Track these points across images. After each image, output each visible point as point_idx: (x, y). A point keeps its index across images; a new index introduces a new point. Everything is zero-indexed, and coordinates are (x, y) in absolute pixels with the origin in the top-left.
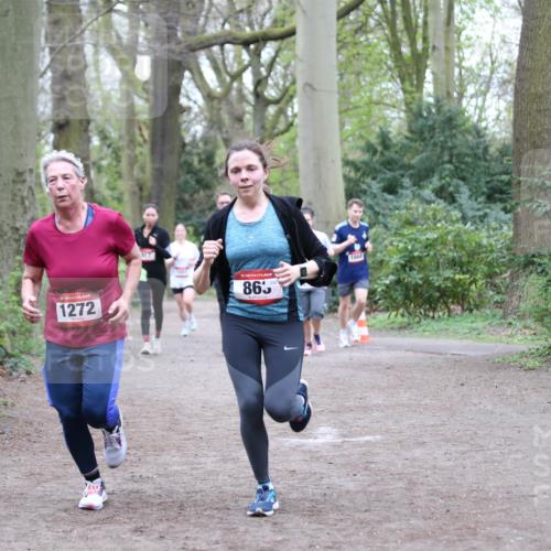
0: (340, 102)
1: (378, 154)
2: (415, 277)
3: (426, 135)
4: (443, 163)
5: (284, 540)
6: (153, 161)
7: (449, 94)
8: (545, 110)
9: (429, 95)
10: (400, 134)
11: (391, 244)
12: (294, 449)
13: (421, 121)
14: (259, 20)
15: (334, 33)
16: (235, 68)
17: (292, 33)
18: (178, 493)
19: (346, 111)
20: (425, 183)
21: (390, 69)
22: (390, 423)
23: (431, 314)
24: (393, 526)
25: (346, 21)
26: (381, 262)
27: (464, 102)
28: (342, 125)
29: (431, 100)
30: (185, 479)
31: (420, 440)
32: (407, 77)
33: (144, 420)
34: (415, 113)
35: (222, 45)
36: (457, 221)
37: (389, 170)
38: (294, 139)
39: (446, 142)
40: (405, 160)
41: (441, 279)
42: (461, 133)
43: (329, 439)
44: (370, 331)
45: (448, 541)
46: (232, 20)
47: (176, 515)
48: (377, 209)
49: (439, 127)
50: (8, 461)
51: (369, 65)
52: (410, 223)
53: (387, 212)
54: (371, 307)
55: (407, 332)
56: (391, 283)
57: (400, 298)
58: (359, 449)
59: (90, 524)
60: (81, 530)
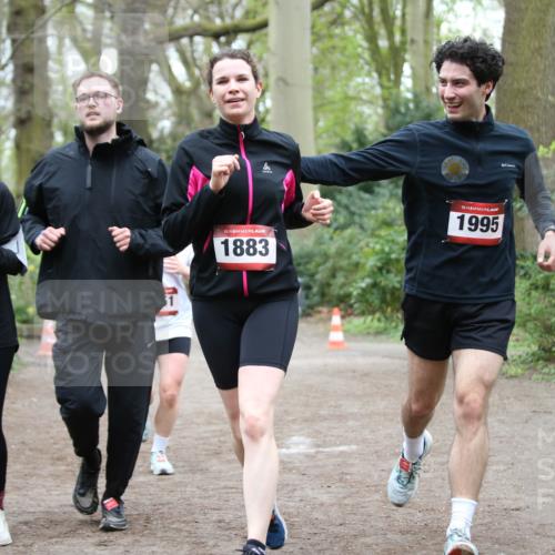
0: (315, 98)
2: (393, 280)
7: (427, 89)
8: (528, 107)
9: (408, 90)
11: (367, 245)
13: (398, 118)
14: (230, 10)
15: (308, 25)
16: (204, 61)
17: (264, 25)
18: (144, 505)
19: (322, 105)
21: (367, 62)
22: (366, 433)
24: (368, 540)
25: (320, 12)
26: (357, 265)
28: (316, 121)
29: (409, 96)
30: (152, 490)
32: (384, 72)
34: (393, 109)
35: (191, 37)
43: (302, 449)
44: (345, 337)
46: (201, 11)
47: (141, 528)
48: (353, 209)
51: (344, 59)
52: (388, 224)
53: (364, 212)
54: (346, 311)
55: (383, 337)
56: (367, 286)
57: (377, 302)
58: (333, 460)
59: (51, 538)
60: (42, 544)
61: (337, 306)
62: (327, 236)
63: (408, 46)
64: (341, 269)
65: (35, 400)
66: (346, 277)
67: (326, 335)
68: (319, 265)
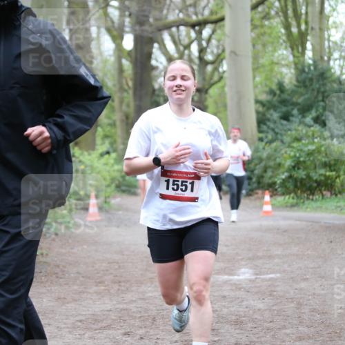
0: (253, 64)
1: (277, 96)
2: (301, 174)
3: (308, 83)
4: (318, 101)
5: (219, 340)
6: (135, 100)
7: (322, 58)
9: (310, 58)
10: (291, 83)
11: (286, 153)
12: (226, 282)
13: (304, 75)
14: (201, 10)
15: (249, 19)
16: (186, 41)
17: (222, 19)
18: (152, 310)
19: (257, 68)
20: (307, 114)
21: (284, 41)
22: (286, 266)
23: (311, 197)
24: (288, 331)
25: (256, 11)
26: (279, 165)
27: (332, 63)
28: (254, 77)
29: (311, 62)
31: (305, 277)
32: (295, 47)
33: (130, 264)
34: (301, 69)
35: (178, 27)
36: (328, 138)
37: (285, 106)
38: (223, 87)
39: (320, 88)
40: (294, 100)
41: (318, 174)
42: (329, 82)
43: (247, 276)
44: (273, 208)
45: (323, 341)
47: (151, 324)
48: (276, 130)
49: (316, 79)
50: (44, 290)
51: (270, 40)
52: (298, 140)
53: (283, 132)
54: (273, 193)
55: (296, 208)
56: (286, 177)
57: (292, 187)
58: (266, 283)
59: (96, 330)
60: (90, 333)
61: (268, 189)
62: (261, 147)
63: (309, 31)
64: (270, 167)
65: (85, 247)
66: (273, 172)
67: (261, 207)
68: (256, 165)
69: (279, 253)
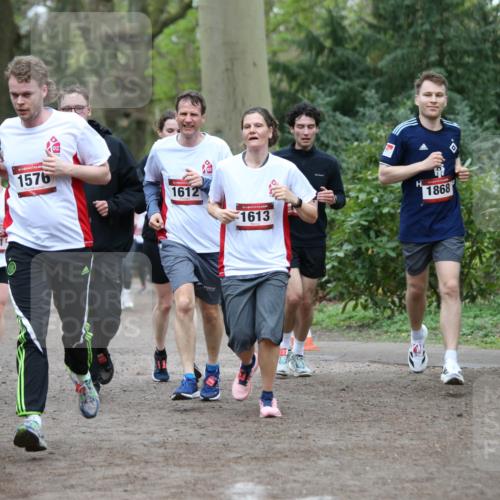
1: (326, 52)
3: (402, 21)
10: (360, 19)
20: (400, 98)
22: (346, 477)
28: (269, 6)
37: (344, 78)
38: (192, 30)
39: (434, 32)
40: (369, 61)
42: (457, 16)
49: (423, 9)
56: (347, 256)
57: (361, 280)
69: (331, 443)
